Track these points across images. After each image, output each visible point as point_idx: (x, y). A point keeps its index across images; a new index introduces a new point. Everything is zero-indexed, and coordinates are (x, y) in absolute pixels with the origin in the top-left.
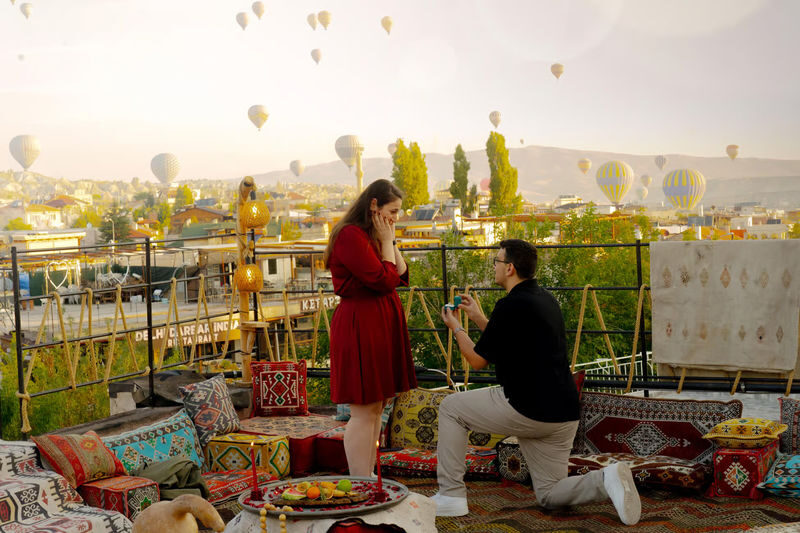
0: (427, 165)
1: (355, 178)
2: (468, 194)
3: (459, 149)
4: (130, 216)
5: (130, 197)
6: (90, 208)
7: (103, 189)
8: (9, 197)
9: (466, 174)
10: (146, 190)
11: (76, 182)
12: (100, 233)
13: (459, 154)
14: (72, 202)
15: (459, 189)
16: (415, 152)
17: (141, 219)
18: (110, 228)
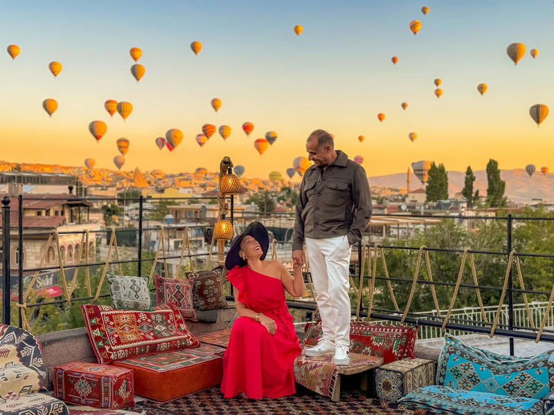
0: (448, 177)
1: (406, 183)
2: (473, 195)
3: (469, 168)
4: (275, 199)
5: (279, 190)
6: (256, 194)
7: (265, 184)
8: (214, 186)
9: (472, 183)
10: (288, 185)
11: (251, 180)
12: (258, 208)
13: (469, 172)
14: (246, 190)
15: (468, 192)
16: (442, 169)
17: (281, 201)
18: (264, 205)
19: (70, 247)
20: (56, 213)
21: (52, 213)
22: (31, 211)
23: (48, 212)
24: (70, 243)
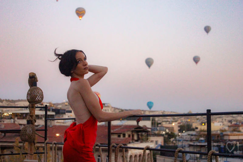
19: (136, 156)
20: (129, 136)
21: (127, 136)
22: (115, 135)
23: (124, 135)
24: (136, 154)
